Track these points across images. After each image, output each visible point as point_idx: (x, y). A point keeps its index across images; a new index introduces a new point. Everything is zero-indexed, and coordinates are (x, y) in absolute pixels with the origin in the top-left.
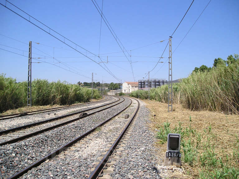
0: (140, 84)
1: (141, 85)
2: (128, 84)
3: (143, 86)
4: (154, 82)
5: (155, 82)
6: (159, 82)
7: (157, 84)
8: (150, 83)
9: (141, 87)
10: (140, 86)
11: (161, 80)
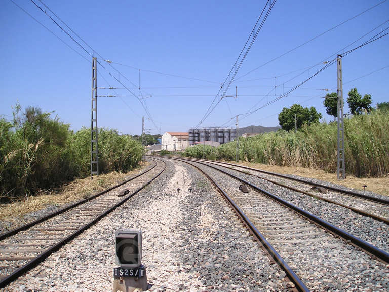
0: (191, 135)
1: (194, 137)
2: (172, 136)
3: (196, 139)
4: (214, 132)
5: (216, 131)
6: (222, 132)
7: (219, 134)
8: (208, 133)
9: (194, 141)
10: (191, 139)
11: (226, 129)
